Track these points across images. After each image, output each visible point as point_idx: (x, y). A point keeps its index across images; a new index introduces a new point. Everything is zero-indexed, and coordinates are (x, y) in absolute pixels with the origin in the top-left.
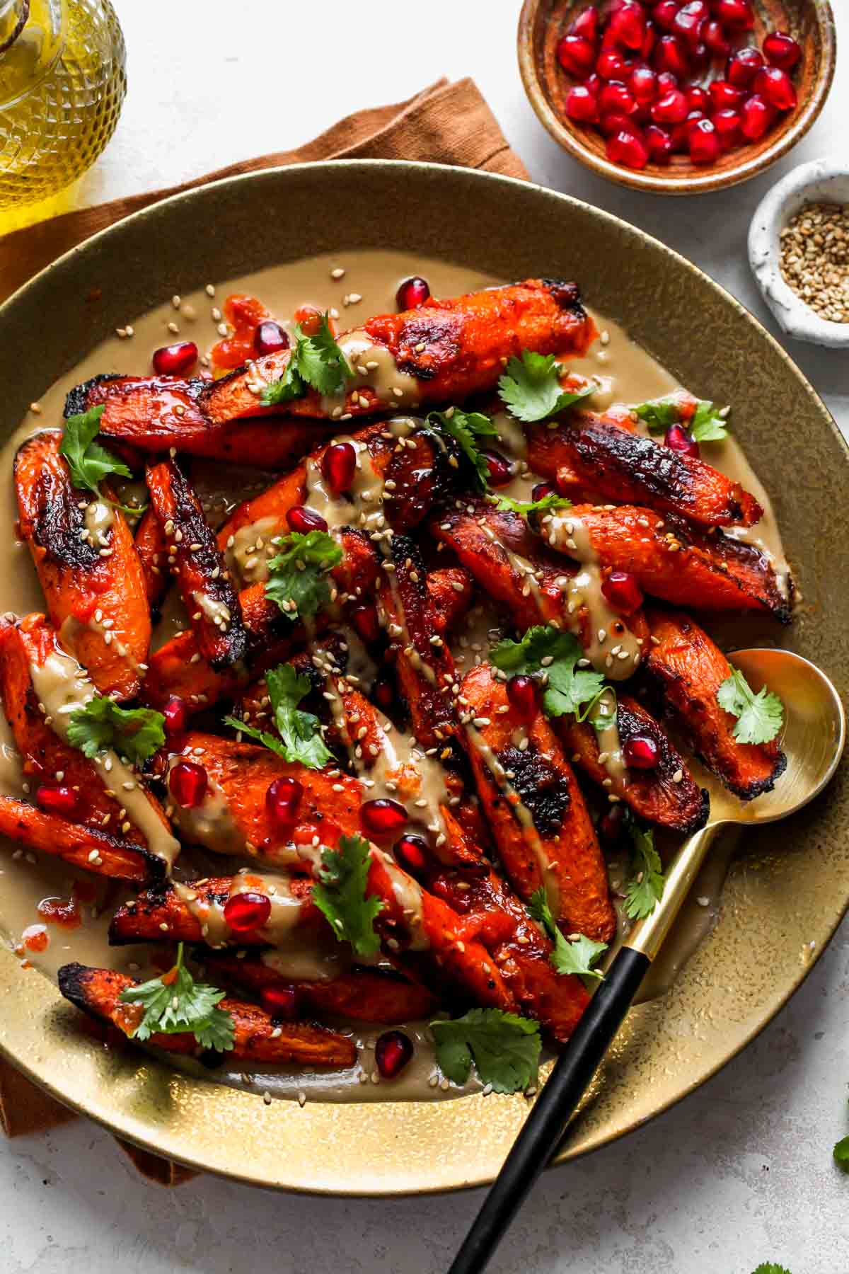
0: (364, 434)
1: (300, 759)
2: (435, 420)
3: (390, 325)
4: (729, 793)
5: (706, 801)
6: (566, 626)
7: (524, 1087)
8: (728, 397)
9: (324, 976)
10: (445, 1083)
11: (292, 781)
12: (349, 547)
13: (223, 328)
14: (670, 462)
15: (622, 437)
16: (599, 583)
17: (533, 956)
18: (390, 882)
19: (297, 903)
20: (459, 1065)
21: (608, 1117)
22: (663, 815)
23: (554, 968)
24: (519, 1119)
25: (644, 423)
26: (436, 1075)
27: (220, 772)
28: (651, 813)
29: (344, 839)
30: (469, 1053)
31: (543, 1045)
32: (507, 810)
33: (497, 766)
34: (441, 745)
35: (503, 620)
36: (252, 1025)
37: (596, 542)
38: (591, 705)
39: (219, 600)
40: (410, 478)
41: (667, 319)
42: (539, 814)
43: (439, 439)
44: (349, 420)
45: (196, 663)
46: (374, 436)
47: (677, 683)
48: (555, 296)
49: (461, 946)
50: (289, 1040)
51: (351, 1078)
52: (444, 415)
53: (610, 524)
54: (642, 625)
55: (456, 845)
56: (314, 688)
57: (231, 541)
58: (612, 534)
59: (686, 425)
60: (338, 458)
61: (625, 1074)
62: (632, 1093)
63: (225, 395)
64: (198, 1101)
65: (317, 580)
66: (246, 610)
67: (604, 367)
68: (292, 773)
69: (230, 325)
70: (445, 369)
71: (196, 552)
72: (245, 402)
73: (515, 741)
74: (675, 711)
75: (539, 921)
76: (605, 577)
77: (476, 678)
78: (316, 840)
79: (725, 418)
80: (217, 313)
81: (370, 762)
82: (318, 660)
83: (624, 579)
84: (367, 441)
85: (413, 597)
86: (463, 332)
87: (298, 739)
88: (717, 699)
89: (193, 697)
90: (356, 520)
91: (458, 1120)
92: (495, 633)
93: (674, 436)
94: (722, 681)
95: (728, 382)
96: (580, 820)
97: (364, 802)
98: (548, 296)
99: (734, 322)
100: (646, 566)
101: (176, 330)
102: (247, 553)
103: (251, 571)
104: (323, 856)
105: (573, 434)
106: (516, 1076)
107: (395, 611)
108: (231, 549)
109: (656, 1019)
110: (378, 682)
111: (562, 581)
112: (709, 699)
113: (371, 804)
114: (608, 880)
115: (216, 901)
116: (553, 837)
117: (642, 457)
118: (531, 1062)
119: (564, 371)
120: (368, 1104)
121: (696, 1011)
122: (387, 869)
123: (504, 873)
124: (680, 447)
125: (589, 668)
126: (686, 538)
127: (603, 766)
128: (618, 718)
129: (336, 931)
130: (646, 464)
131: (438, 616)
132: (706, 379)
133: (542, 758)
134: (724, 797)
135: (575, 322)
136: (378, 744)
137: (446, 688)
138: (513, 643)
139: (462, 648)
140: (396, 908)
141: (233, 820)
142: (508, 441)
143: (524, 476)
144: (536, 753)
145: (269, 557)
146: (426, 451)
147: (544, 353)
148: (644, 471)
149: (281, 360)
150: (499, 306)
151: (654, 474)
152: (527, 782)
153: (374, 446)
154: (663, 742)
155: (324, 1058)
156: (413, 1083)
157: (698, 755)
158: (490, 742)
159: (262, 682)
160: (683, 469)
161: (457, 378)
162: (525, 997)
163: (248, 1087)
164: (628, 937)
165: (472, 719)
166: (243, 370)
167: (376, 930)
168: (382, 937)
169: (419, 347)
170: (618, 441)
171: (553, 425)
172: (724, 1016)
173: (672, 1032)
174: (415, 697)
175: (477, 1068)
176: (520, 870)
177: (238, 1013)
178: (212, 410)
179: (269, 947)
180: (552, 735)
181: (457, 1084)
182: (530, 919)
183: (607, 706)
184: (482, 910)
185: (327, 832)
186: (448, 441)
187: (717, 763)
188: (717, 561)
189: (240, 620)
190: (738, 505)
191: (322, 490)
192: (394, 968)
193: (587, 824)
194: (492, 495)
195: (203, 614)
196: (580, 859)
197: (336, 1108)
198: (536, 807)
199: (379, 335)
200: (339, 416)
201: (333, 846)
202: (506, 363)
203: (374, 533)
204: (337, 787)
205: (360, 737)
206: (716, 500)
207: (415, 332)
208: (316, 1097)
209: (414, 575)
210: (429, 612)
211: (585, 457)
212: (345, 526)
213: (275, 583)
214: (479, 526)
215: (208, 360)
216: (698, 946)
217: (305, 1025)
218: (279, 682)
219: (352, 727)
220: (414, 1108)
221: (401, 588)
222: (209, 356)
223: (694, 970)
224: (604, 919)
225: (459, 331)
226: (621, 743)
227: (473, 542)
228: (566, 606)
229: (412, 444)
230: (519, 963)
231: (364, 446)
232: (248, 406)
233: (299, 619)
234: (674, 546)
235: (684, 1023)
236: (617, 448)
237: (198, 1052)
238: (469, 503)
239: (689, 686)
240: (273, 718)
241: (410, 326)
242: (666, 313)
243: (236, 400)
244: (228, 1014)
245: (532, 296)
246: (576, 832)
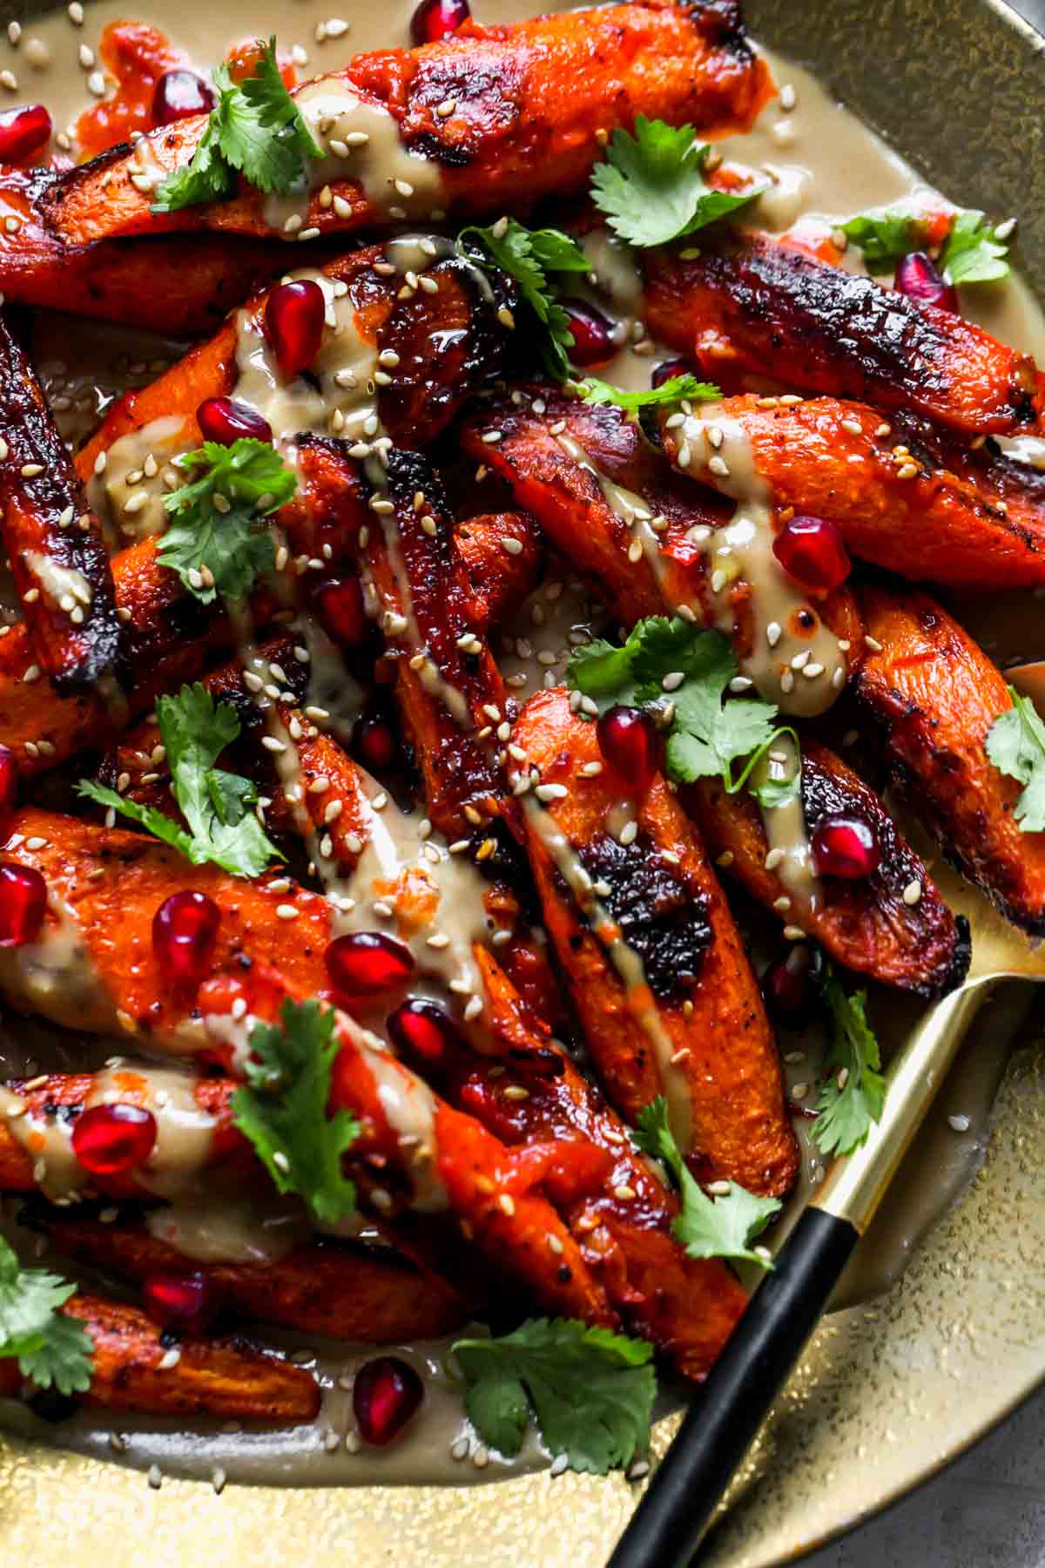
0: (343, 267)
1: (217, 858)
2: (473, 241)
3: (392, 66)
4: (1006, 922)
5: (965, 938)
6: (709, 617)
7: (626, 1461)
8: (1011, 204)
9: (259, 1254)
10: (482, 1454)
11: (199, 898)
12: (311, 470)
13: (97, 81)
14: (904, 319)
15: (815, 275)
16: (770, 537)
17: (644, 1222)
18: (373, 1085)
19: (209, 1122)
20: (507, 1420)
21: (780, 1520)
22: (885, 962)
23: (681, 1246)
24: (615, 1522)
25: (857, 252)
26: (466, 1439)
27: (72, 882)
28: (861, 960)
29: (289, 1004)
30: (526, 1400)
31: (660, 1387)
32: (598, 955)
33: (578, 872)
34: (476, 834)
35: (597, 609)
36: (125, 1346)
37: (764, 463)
38: (752, 763)
39: (71, 567)
40: (426, 347)
41: (904, 61)
42: (655, 961)
43: (479, 275)
44: (312, 241)
45: (32, 683)
46: (359, 270)
47: (913, 721)
48: (696, 21)
49: (507, 1204)
50: (194, 1373)
51: (305, 1442)
52: (491, 233)
53: (792, 429)
54: (848, 615)
55: (501, 1018)
56: (245, 728)
57: (101, 461)
58: (795, 446)
59: (935, 253)
60: (291, 307)
61: (811, 1441)
62: (824, 1477)
63: (90, 194)
64: (27, 1482)
65: (250, 531)
66: (123, 587)
67: (786, 150)
68: (202, 884)
69: (111, 75)
70: (493, 146)
71: (31, 480)
72: (126, 206)
73: (613, 825)
74: (910, 774)
75: (655, 1157)
76: (781, 527)
77: (544, 712)
78: (239, 1006)
79: (1006, 241)
80: (87, 54)
81: (347, 865)
82: (253, 679)
83: (815, 529)
84: (349, 280)
85: (428, 562)
86: (525, 85)
87: (216, 821)
88: (984, 750)
89: (29, 745)
90: (325, 422)
91: (504, 1520)
92: (579, 631)
93: (911, 272)
94: (995, 718)
95: (1011, 176)
96: (732, 972)
97: (333, 937)
98: (685, 22)
99: (1023, 64)
100: (855, 506)
101: (14, 84)
102: (129, 484)
103: (136, 516)
104: (251, 1037)
105: (727, 269)
106: (611, 1440)
107: (395, 590)
108: (101, 477)
109: (870, 1339)
110: (366, 718)
111: (700, 533)
112: (970, 751)
113: (346, 942)
114: (783, 1085)
115: (59, 1118)
116: (681, 1004)
117: (852, 309)
118: (638, 1416)
119: (712, 158)
120: (340, 1490)
121: (944, 1325)
122: (371, 1062)
123: (593, 1069)
124: (922, 293)
125: (750, 694)
126: (932, 458)
127: (774, 873)
128: (803, 785)
129: (275, 1174)
130: (860, 322)
131: (474, 599)
132: (973, 170)
133: (662, 859)
134: (998, 930)
135: (734, 67)
136: (361, 832)
137: (487, 730)
138: (609, 647)
139: (520, 658)
140: (387, 1135)
141: (93, 971)
142: (609, 282)
143: (638, 347)
144: (651, 849)
145: (168, 489)
146: (455, 297)
147: (675, 122)
148: (856, 334)
149: (193, 132)
150: (594, 36)
151: (874, 339)
152: (635, 901)
153: (361, 288)
154: (885, 831)
155: (258, 1406)
156: (423, 1453)
157: (950, 854)
158: (566, 829)
159: (153, 719)
160: (927, 331)
161: (514, 164)
162: (628, 1297)
163: (120, 1455)
164: (820, 1186)
165: (533, 787)
166: (126, 150)
167: (348, 1174)
168: (358, 1187)
169: (445, 108)
170: (808, 281)
171: (690, 254)
172: (995, 1334)
173: (899, 1363)
174: (430, 744)
175: (541, 1427)
176: (618, 1065)
177: (100, 1323)
178: (65, 220)
179: (160, 1203)
180: (682, 816)
181: (505, 1454)
182: (638, 1154)
183: (783, 763)
184: (551, 1137)
185: (260, 992)
186: (496, 280)
187: (983, 868)
188: (988, 498)
189: (112, 603)
190: (1028, 397)
191: (265, 367)
192: (385, 1243)
193: (746, 981)
194: (578, 379)
195: (43, 594)
196: (730, 1044)
197: (281, 1496)
198: (650, 949)
199: (373, 86)
200: (296, 232)
201: (271, 1018)
202: (605, 140)
203: (354, 443)
204: (286, 910)
205: (328, 819)
206: (986, 387)
207: (438, 82)
208: (243, 1475)
209: (429, 522)
210: (457, 590)
211: (749, 312)
212: (304, 432)
213: (175, 537)
214: (554, 436)
215: (70, 140)
216: (949, 1204)
217: (223, 1346)
218: (182, 719)
219: (314, 801)
220: (423, 1499)
221: (405, 545)
222: (72, 132)
223: (941, 1248)
224: (777, 1153)
225: (518, 79)
226: (808, 832)
227: (540, 463)
228: (709, 580)
229: (430, 284)
230: (615, 1236)
231: (342, 288)
232: (130, 214)
233: (218, 602)
234: (908, 468)
235: (922, 1346)
236: (807, 294)
237: (26, 1393)
238: (536, 396)
239: (934, 726)
240: (172, 785)
241: (429, 70)
242: (900, 51)
243: (109, 204)
244: (81, 1325)
245: (656, 20)
246: (725, 995)
